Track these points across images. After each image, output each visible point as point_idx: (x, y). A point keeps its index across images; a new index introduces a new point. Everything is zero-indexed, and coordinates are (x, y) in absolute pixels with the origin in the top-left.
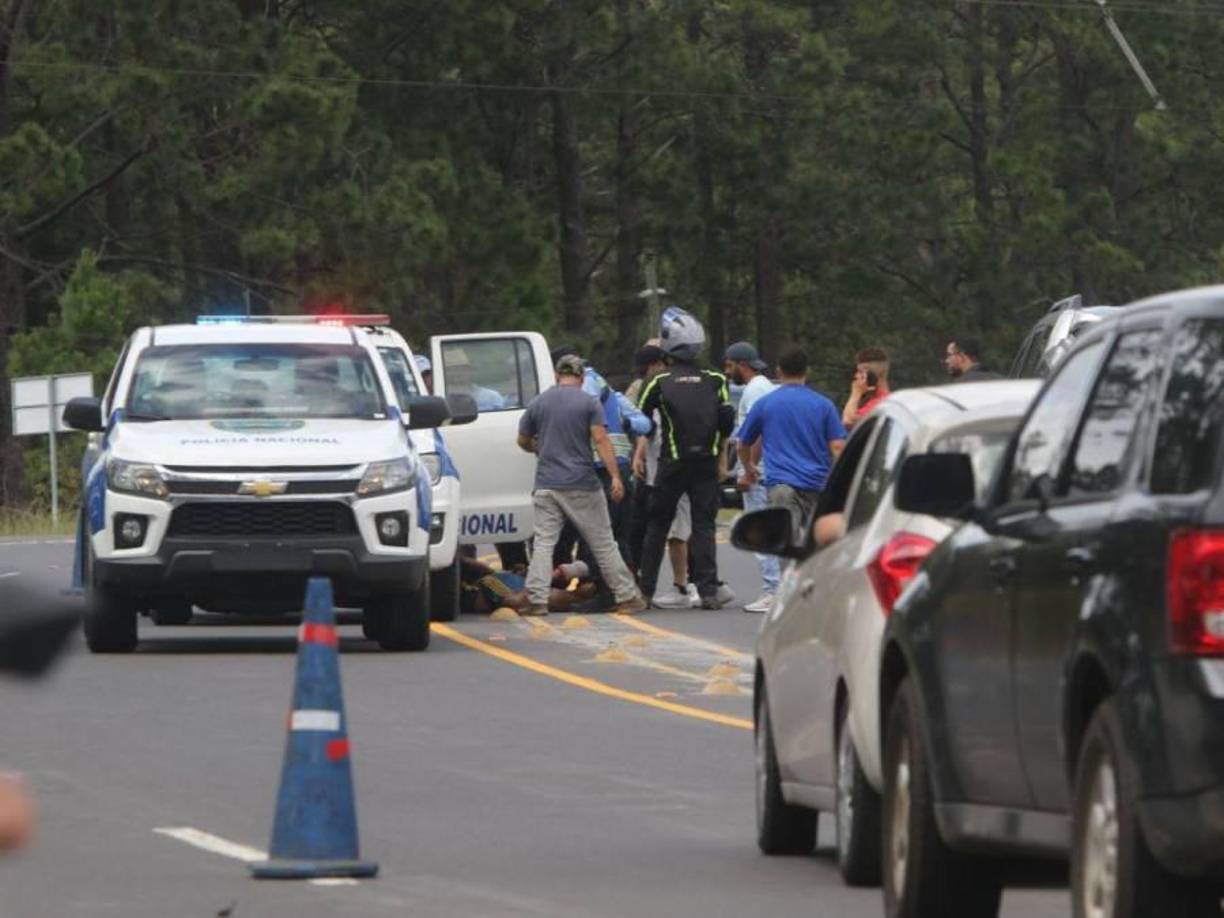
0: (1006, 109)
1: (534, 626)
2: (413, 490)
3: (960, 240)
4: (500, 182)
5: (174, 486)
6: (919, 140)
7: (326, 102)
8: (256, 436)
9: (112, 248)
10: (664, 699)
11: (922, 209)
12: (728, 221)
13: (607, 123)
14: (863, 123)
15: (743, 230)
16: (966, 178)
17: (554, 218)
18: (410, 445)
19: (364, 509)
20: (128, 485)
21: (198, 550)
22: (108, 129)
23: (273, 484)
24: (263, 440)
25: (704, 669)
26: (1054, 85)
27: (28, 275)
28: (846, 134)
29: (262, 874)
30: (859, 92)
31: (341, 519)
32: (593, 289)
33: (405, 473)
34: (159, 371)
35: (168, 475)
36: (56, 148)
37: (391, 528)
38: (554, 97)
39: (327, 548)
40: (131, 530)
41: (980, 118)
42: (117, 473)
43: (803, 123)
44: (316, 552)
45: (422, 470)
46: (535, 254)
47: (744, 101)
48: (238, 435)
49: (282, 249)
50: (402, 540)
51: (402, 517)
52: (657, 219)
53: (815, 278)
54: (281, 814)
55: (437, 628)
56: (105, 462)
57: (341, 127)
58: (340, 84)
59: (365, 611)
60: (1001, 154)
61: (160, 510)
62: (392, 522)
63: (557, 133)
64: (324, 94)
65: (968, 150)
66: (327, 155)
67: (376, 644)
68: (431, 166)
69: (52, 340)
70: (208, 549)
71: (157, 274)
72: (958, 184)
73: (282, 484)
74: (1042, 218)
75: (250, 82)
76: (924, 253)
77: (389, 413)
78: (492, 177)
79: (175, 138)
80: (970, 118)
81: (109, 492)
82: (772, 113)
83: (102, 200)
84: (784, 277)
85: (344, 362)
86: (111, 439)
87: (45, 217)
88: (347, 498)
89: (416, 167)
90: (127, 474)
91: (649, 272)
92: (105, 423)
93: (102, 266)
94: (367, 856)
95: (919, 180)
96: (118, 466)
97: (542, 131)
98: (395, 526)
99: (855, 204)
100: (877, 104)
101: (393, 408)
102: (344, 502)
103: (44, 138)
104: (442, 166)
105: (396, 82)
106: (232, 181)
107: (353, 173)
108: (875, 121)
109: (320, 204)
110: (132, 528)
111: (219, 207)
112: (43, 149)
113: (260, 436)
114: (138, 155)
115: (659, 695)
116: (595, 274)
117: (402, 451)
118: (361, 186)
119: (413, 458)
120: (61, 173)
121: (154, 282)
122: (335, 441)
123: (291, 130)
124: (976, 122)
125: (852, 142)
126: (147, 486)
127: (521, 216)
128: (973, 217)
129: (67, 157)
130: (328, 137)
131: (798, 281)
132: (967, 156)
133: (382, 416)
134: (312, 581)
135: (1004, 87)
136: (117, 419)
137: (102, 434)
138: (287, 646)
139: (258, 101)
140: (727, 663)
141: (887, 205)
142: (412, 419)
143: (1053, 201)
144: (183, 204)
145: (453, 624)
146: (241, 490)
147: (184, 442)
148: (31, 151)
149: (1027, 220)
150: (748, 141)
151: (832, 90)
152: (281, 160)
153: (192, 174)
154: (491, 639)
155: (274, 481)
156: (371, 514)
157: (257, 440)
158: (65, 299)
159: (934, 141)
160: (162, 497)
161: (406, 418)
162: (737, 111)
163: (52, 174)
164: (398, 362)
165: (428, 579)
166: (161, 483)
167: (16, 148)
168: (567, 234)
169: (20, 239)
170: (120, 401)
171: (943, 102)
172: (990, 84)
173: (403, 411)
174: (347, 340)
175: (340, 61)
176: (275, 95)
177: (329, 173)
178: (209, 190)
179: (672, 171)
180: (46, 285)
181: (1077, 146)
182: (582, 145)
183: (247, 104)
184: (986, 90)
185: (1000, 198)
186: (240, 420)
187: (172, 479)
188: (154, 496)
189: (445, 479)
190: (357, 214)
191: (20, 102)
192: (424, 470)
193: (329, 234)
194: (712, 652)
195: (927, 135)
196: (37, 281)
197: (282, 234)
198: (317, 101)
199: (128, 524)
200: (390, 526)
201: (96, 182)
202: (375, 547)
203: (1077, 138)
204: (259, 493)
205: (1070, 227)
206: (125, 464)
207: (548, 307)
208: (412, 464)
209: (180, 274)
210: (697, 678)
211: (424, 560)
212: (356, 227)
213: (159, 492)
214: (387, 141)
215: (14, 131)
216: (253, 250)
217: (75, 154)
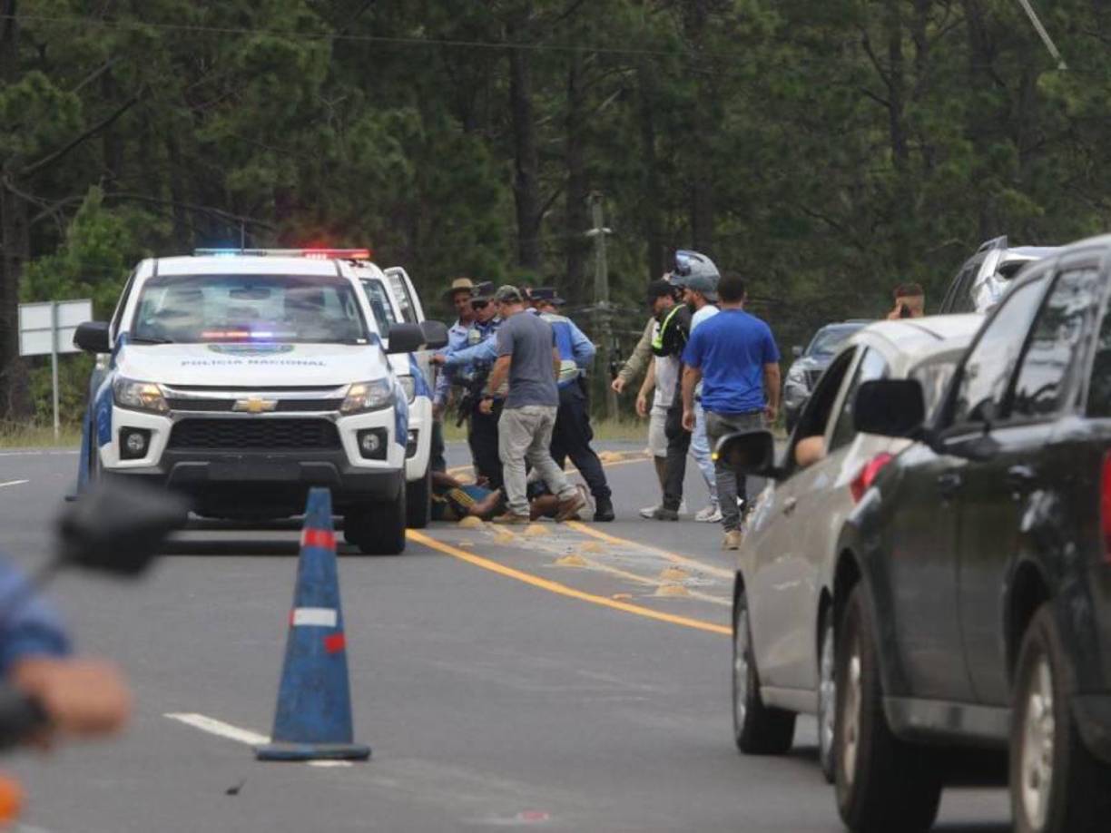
0: (919, 67)
1: (498, 533)
2: (392, 408)
3: (877, 186)
4: (461, 130)
5: (175, 403)
6: (841, 95)
7: (304, 54)
8: (250, 358)
9: (108, 186)
10: (620, 600)
11: (843, 157)
12: (667, 167)
13: (560, 78)
14: (791, 80)
15: (681, 175)
16: (883, 129)
17: (510, 163)
18: (389, 368)
19: (347, 426)
20: (133, 402)
21: (194, 461)
22: (106, 77)
23: (266, 402)
24: (256, 362)
25: (655, 573)
26: (964, 46)
27: (32, 210)
28: (776, 89)
29: (264, 756)
30: (787, 51)
31: (326, 434)
32: (544, 228)
33: (384, 393)
34: (160, 299)
35: (169, 393)
36: (59, 94)
37: (371, 443)
38: (511, 53)
39: (313, 460)
40: (135, 443)
41: (898, 76)
42: (123, 392)
43: (737, 79)
44: (304, 464)
45: (400, 391)
46: (491, 197)
47: (683, 58)
48: (233, 358)
49: (264, 185)
50: (381, 454)
51: (381, 433)
52: (605, 165)
53: (746, 219)
54: (282, 703)
55: (411, 534)
56: (112, 381)
57: (318, 78)
58: (316, 38)
59: (345, 519)
60: (915, 107)
61: (161, 425)
62: (373, 437)
63: (515, 87)
64: (302, 48)
65: (886, 104)
66: (305, 101)
67: (356, 549)
68: (399, 114)
69: (58, 269)
70: (205, 460)
71: (149, 209)
72: (875, 135)
73: (272, 402)
74: (953, 167)
75: (236, 36)
76: (844, 197)
77: (370, 339)
78: (454, 125)
79: (167, 86)
80: (889, 76)
81: (115, 408)
82: (710, 70)
83: (98, 143)
84: (717, 218)
85: (329, 292)
86: (117, 360)
87: (49, 158)
88: (332, 416)
89: (385, 116)
90: (133, 391)
91: (597, 212)
92: (112, 345)
93: (106, 203)
94: (360, 740)
95: (842, 131)
96: (124, 384)
97: (499, 84)
98: (375, 442)
99: (783, 152)
100: (804, 63)
101: (374, 334)
102: (328, 418)
103: (48, 85)
104: (410, 114)
105: (368, 38)
106: (218, 126)
107: (329, 119)
108: (802, 77)
109: (299, 146)
110: (136, 441)
111: (206, 149)
112: (47, 94)
113: (254, 359)
114: (135, 101)
115: (616, 596)
116: (547, 214)
117: (382, 373)
118: (337, 131)
119: (392, 380)
120: (63, 116)
121: (147, 217)
122: (321, 364)
123: (272, 78)
124: (894, 80)
125: (781, 97)
126: (150, 403)
127: (480, 161)
128: (889, 165)
129: (68, 103)
130: (306, 86)
131: (730, 222)
132: (885, 109)
133: (364, 341)
134: (313, 491)
135: (919, 48)
136: (124, 342)
137: (109, 355)
138: (290, 550)
139: (244, 52)
140: (677, 568)
141: (811, 154)
142: (391, 344)
143: (962, 152)
144: (172, 146)
145: (424, 531)
146: (235, 407)
147: (184, 364)
148: (35, 95)
149: (938, 169)
150: (687, 94)
151: (763, 49)
152: (263, 105)
153: (183, 119)
154: (461, 544)
155: (265, 400)
156: (353, 430)
157: (250, 362)
158: (73, 229)
159: (856, 98)
160: (163, 413)
161: (385, 343)
162: (677, 67)
163: (54, 118)
164: (376, 292)
165: (404, 489)
166: (163, 400)
167: (23, 94)
168: (522, 178)
169: (25, 178)
170: (126, 326)
171: (864, 60)
172: (906, 45)
173: (383, 337)
174: (334, 273)
175: (316, 17)
176: (258, 47)
177: (308, 117)
178: (198, 133)
179: (617, 122)
180: (49, 220)
181: (985, 101)
182: (536, 97)
183: (233, 55)
184: (903, 50)
185: (915, 149)
186: (236, 344)
187: (174, 397)
188: (156, 412)
189: (418, 399)
190: (333, 154)
191: (29, 53)
192: (402, 391)
193: (306, 174)
194: (661, 559)
195: (850, 90)
196: (40, 216)
197: (263, 172)
198: (295, 53)
199: (133, 437)
200: (371, 441)
201: (94, 126)
202: (357, 460)
203: (984, 94)
204: (252, 409)
205: (978, 175)
206: (131, 383)
207: (503, 244)
208: (391, 385)
209: (169, 210)
210: (650, 582)
211: (400, 473)
212: (332, 165)
213: (161, 408)
214: (360, 93)
215: (20, 79)
216: (238, 186)
217: (76, 100)
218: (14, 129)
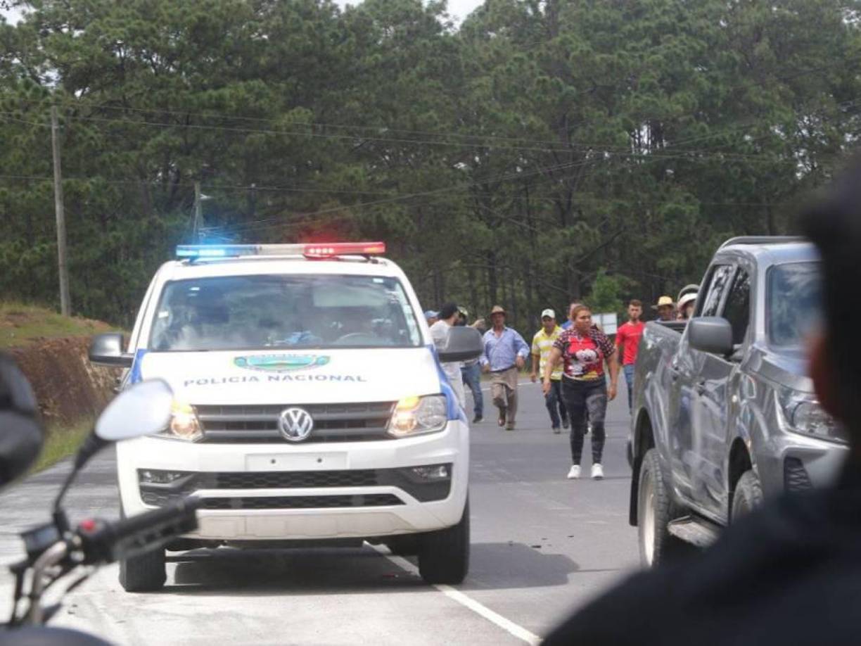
7: (688, 212)
27: (580, 277)
36: (590, 230)
38: (768, 208)
49: (672, 266)
57: (694, 221)
58: (693, 205)
64: (687, 208)
66: (688, 232)
75: (659, 205)
79: (633, 226)
87: (587, 256)
93: (607, 274)
103: (586, 227)
105: (713, 203)
106: (652, 242)
107: (698, 238)
109: (686, 249)
111: (650, 251)
112: (586, 230)
120: (592, 239)
123: (674, 221)
129: (594, 234)
130: (689, 225)
139: (663, 212)
148: (581, 231)
152: (671, 233)
153: (640, 239)
158: (595, 285)
163: (590, 240)
167: (576, 231)
169: (577, 264)
175: (693, 197)
176: (670, 209)
177: (689, 238)
178: (646, 245)
180: (587, 281)
183: (659, 213)
191: (575, 215)
196: (584, 279)
197: (672, 260)
198: (684, 212)
201: (604, 243)
214: (709, 226)
215: (575, 224)
216: (661, 266)
217: (597, 232)
218: (573, 245)
